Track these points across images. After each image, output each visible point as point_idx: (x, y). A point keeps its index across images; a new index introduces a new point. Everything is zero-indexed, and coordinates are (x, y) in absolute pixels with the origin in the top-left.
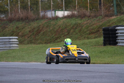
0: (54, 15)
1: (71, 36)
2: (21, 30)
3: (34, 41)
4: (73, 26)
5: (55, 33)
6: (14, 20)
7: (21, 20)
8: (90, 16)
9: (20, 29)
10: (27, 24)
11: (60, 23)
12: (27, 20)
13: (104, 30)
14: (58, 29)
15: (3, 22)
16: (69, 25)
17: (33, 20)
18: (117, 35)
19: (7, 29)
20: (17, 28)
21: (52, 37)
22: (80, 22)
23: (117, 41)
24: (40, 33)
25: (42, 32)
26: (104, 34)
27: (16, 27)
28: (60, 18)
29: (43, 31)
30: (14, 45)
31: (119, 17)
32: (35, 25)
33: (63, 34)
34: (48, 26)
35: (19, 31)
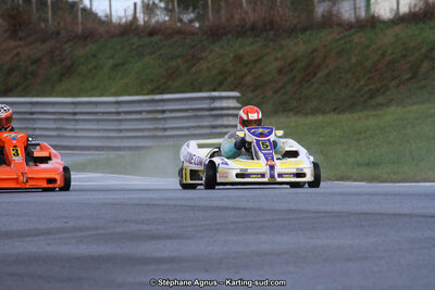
0: (363, 14)
1: (423, 83)
2: (250, 66)
3: (294, 104)
4: (431, 50)
5: (369, 75)
6: (225, 34)
7: (249, 33)
9: (247, 65)
10: (271, 43)
11: (387, 38)
12: (272, 33)
14: (379, 61)
15: (188, 41)
16: (414, 48)
17: (292, 31)
19: (204, 65)
20: (238, 58)
21: (359, 90)
24: (315, 74)
25: (321, 74)
27: (235, 57)
28: (384, 22)
29: (327, 67)
30: (225, 119)
32: (297, 47)
33: (394, 78)
34: (342, 50)
35: (245, 70)
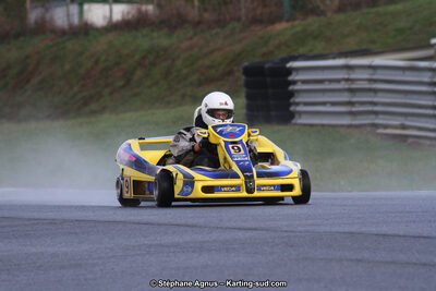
1: (137, 90)
3: (7, 110)
4: (144, 58)
5: (82, 82)
8: (199, 23)
11: (99, 45)
13: (248, 72)
14: (92, 68)
16: (127, 54)
17: (5, 37)
18: (291, 88)
21: (73, 97)
22: (165, 42)
23: (292, 108)
24: (28, 81)
25: (35, 81)
26: (247, 85)
28: (97, 29)
29: (40, 74)
31: (298, 25)
32: (10, 53)
33: (107, 86)
